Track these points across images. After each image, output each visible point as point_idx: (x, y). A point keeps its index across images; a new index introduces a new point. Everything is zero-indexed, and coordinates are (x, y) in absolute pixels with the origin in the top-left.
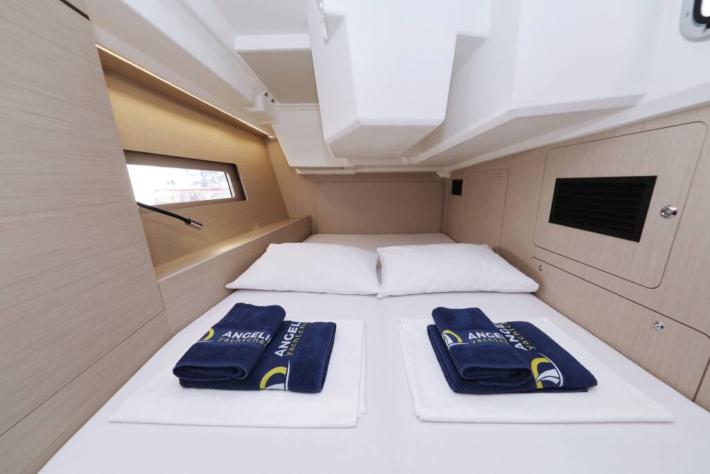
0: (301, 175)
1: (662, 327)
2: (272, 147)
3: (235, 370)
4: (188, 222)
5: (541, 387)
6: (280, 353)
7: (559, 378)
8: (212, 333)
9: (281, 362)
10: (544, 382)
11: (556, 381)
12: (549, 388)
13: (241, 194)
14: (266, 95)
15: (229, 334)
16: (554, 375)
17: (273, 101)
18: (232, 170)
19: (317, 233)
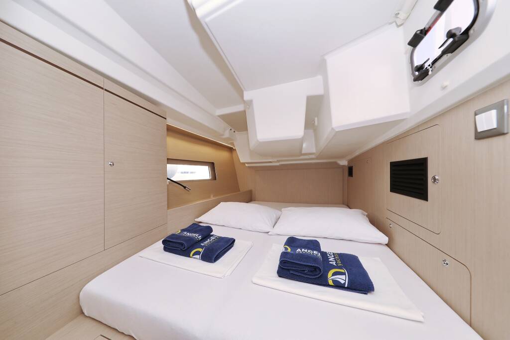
0: (249, 167)
1: (447, 264)
2: (234, 152)
3: (182, 244)
4: (185, 187)
5: (332, 284)
6: (202, 244)
7: (345, 281)
8: (180, 231)
9: (202, 247)
10: (334, 281)
11: (343, 282)
12: (338, 286)
13: (214, 177)
14: (231, 130)
15: (185, 233)
16: (343, 279)
17: (234, 132)
18: (212, 165)
19: (255, 201)
